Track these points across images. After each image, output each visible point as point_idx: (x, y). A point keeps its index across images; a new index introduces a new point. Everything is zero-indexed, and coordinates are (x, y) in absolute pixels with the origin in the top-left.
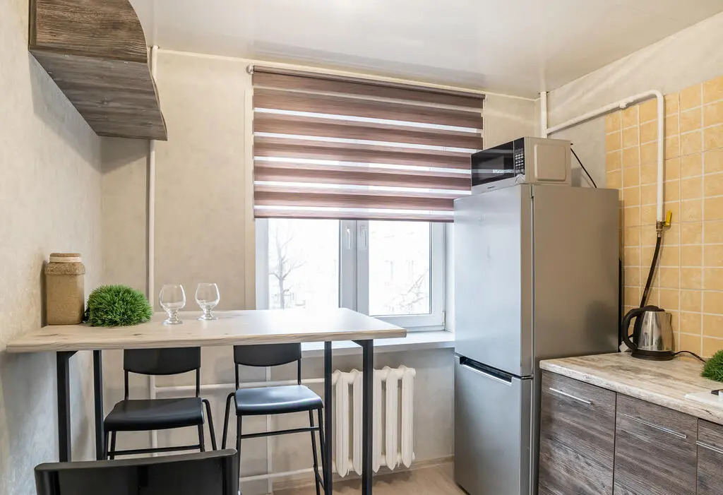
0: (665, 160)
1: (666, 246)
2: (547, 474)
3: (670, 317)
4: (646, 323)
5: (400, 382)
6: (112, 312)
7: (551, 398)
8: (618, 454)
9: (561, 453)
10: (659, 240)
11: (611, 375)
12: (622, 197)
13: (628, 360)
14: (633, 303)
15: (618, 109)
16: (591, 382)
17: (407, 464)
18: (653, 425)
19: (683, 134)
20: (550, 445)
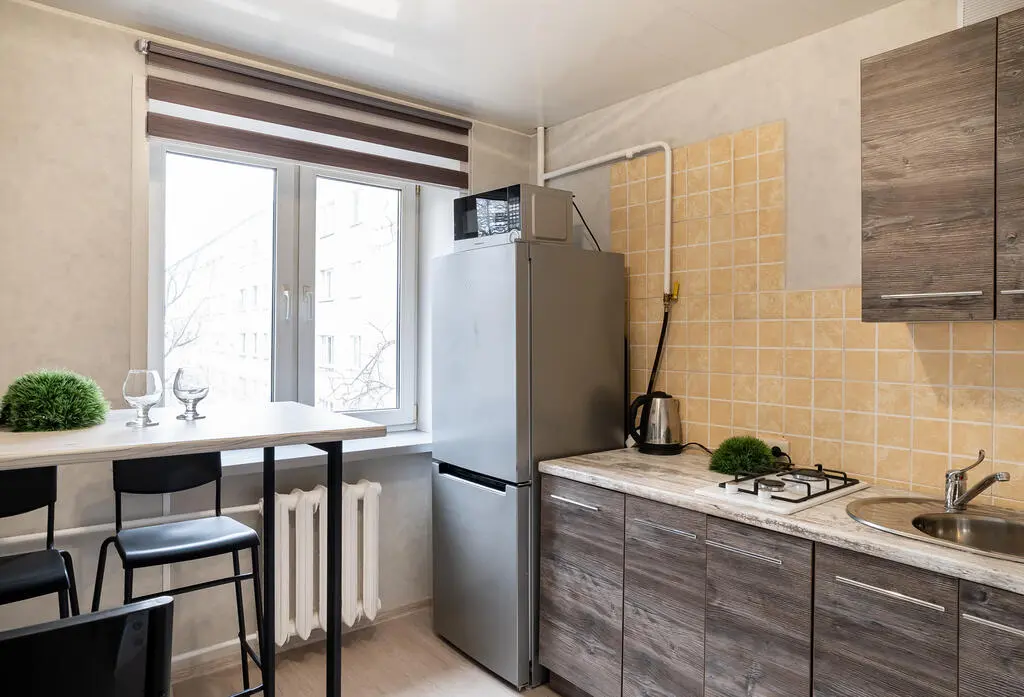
0: (672, 223)
1: (673, 322)
2: (550, 604)
3: (677, 405)
4: (654, 412)
5: (361, 502)
6: (51, 410)
7: (553, 507)
8: (627, 567)
9: (566, 575)
10: (666, 314)
11: (620, 473)
12: (628, 264)
13: (634, 457)
14: (640, 389)
15: (624, 158)
16: (597, 484)
17: (371, 616)
18: (664, 528)
19: (692, 194)
20: (553, 567)
